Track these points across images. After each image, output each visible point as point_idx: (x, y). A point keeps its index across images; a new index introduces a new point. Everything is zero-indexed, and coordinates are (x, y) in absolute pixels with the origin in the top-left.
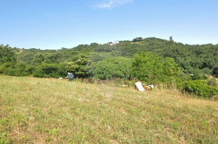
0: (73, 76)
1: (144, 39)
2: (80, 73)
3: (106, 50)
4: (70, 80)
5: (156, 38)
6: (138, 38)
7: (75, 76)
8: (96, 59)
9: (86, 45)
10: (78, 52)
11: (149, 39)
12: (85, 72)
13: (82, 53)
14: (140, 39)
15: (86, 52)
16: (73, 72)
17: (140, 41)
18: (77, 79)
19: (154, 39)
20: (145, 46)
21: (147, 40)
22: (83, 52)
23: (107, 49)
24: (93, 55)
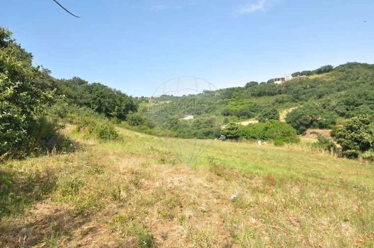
0: (225, 137)
1: (337, 67)
2: (230, 135)
3: (268, 92)
4: (224, 140)
5: (360, 64)
6: (326, 67)
7: (227, 138)
8: (252, 110)
9: (239, 88)
10: (228, 100)
11: (345, 66)
12: (233, 135)
13: (233, 101)
14: (327, 70)
15: (238, 99)
16: (226, 135)
17: (328, 71)
18: (228, 139)
19: (355, 65)
20: (334, 81)
21: (340, 70)
22: (234, 99)
23: (270, 91)
24: (248, 104)
